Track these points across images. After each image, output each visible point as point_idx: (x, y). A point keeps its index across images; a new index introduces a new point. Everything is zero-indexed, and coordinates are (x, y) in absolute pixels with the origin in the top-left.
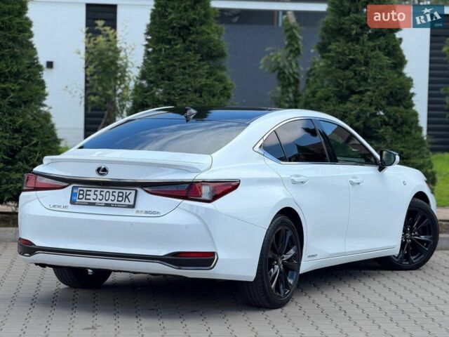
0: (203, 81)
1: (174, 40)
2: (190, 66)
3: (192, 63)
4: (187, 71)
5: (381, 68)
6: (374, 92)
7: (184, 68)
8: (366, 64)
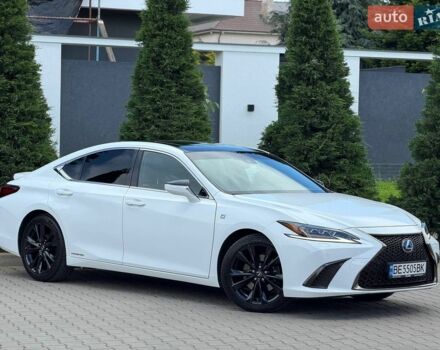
0: (193, 119)
1: (167, 82)
2: (182, 106)
3: (185, 104)
4: (181, 111)
5: (338, 108)
6: (334, 129)
7: (178, 108)
8: (325, 105)
